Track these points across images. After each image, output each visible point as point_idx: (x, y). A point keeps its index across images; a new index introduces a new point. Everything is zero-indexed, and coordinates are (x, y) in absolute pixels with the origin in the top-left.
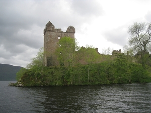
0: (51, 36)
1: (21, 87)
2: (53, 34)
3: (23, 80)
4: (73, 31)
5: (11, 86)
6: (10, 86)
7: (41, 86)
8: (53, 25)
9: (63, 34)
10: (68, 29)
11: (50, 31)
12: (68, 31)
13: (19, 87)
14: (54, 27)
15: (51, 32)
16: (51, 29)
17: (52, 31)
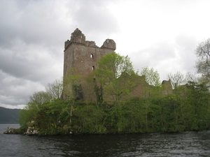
0: (79, 53)
1: (35, 135)
2: (83, 48)
3: (39, 124)
4: (112, 47)
5: (11, 133)
6: (8, 133)
7: (68, 135)
8: (83, 35)
9: (98, 50)
10: (106, 42)
11: (79, 44)
12: (106, 46)
13: (31, 135)
14: (84, 37)
15: (80, 46)
16: (80, 41)
17: (82, 44)
